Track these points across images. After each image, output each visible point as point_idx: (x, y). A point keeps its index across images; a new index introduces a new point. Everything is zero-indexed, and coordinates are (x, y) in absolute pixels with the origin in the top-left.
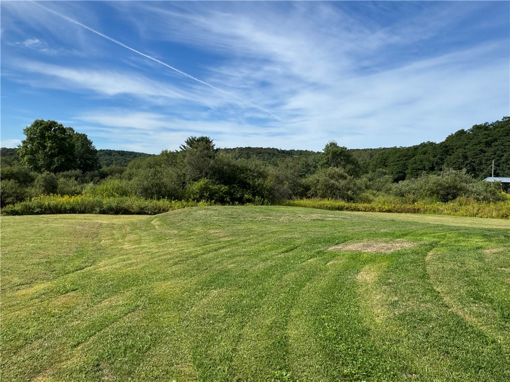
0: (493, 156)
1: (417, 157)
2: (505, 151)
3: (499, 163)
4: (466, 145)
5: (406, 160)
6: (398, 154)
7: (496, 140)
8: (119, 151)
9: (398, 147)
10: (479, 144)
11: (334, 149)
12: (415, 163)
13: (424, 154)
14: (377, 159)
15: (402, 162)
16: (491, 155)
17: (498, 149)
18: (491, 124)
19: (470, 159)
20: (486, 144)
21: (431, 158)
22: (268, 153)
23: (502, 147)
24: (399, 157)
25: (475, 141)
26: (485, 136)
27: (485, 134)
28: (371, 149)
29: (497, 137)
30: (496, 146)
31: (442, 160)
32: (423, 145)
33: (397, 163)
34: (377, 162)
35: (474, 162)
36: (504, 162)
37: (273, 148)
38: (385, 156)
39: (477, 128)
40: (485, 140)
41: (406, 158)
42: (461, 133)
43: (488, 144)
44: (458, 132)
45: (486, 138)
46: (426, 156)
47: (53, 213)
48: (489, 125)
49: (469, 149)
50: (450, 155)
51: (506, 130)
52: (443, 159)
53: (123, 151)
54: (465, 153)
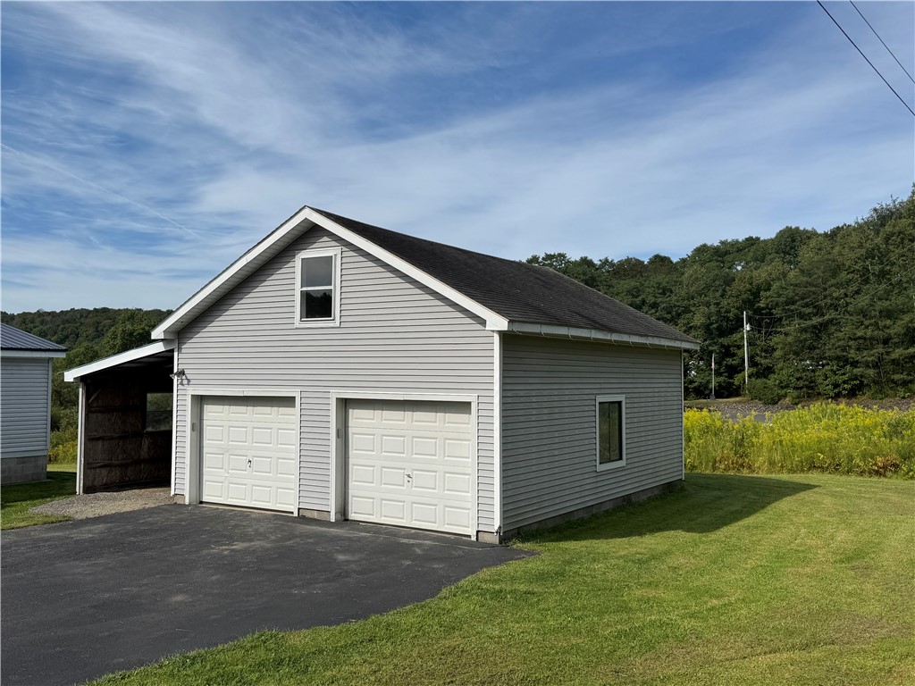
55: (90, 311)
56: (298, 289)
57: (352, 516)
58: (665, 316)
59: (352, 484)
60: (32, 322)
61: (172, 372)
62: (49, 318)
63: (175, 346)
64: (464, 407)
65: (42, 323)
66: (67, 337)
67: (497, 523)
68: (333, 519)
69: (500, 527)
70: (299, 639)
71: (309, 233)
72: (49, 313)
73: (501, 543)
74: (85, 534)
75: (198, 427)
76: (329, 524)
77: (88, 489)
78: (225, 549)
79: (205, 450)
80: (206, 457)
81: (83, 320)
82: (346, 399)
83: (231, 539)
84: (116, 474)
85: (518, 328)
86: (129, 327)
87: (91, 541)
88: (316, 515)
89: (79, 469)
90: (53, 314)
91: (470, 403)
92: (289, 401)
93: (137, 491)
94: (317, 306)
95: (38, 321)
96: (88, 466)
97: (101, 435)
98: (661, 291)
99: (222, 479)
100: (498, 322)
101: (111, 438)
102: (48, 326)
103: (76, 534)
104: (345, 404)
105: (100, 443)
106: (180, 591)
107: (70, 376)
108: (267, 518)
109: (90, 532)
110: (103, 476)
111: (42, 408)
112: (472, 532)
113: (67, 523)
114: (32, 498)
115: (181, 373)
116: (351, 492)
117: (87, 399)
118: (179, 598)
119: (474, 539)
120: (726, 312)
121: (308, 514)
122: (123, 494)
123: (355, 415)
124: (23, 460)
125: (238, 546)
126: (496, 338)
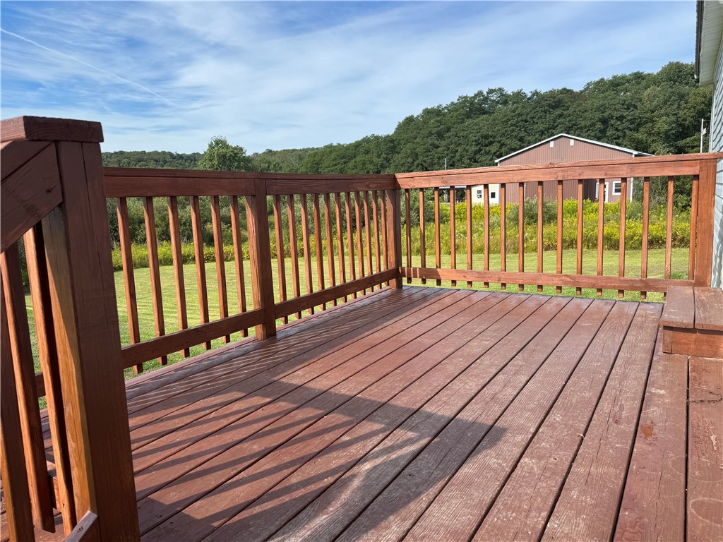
0: (446, 152)
1: (358, 159)
2: (459, 144)
3: (454, 162)
4: (415, 138)
5: (345, 163)
6: (333, 156)
7: (448, 130)
9: (335, 144)
10: (430, 136)
11: (221, 150)
12: (356, 167)
13: (368, 153)
14: (307, 163)
15: (339, 167)
16: (444, 150)
17: (451, 142)
18: (446, 107)
19: (421, 158)
20: (438, 136)
21: (375, 160)
22: (155, 160)
23: (456, 139)
24: (335, 159)
25: (423, 132)
26: (436, 125)
27: (437, 121)
28: (313, 149)
29: (451, 125)
30: (449, 137)
31: (388, 160)
32: (366, 140)
33: (333, 168)
34: (307, 168)
35: (425, 162)
36: (458, 161)
37: (164, 153)
38: (317, 158)
39: (427, 112)
40: (436, 130)
41: (344, 160)
42: (410, 120)
43: (440, 135)
44: (405, 120)
45: (439, 126)
46: (369, 156)
48: (443, 109)
49: (419, 143)
50: (398, 153)
51: (460, 115)
52: (390, 160)
54: (415, 149)
58: (630, 126)
98: (626, 107)
120: (683, 120)
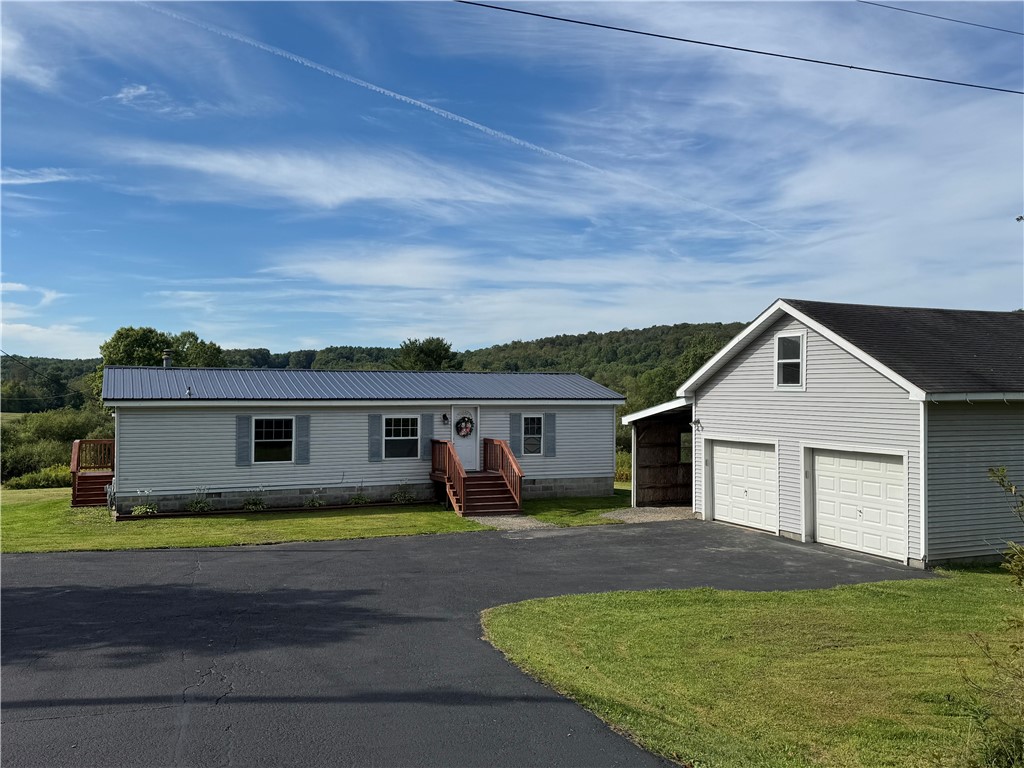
8: (371, 349)
47: (61, 487)
53: (380, 350)
55: (671, 328)
56: (776, 361)
57: (820, 540)
59: (819, 515)
60: (618, 341)
61: (691, 421)
62: (632, 337)
63: (693, 402)
64: (898, 459)
65: (628, 341)
66: (649, 355)
67: (922, 554)
68: (803, 541)
69: (925, 556)
70: (723, 594)
71: (782, 319)
72: (633, 332)
73: (926, 568)
74: (630, 532)
75: (710, 463)
76: (800, 543)
77: (639, 504)
78: (713, 550)
79: (716, 481)
80: (716, 486)
81: (663, 337)
82: (813, 449)
83: (721, 545)
84: (659, 494)
85: (936, 398)
86: (700, 351)
87: (633, 536)
88: (791, 536)
89: (632, 486)
90: (636, 332)
91: (902, 457)
92: (770, 447)
93: (673, 508)
94: (790, 374)
95: (623, 339)
96: (639, 486)
97: (648, 464)
99: (727, 503)
100: (918, 395)
101: (655, 467)
102: (632, 345)
103: (625, 532)
104: (812, 453)
105: (647, 470)
106: (673, 567)
107: (626, 420)
108: (755, 535)
109: (634, 531)
110: (650, 495)
111: (610, 443)
112: (904, 559)
113: (622, 525)
114: (603, 507)
115: (698, 422)
116: (818, 521)
117: (638, 437)
118: (671, 570)
119: (905, 564)
121: (786, 535)
122: (663, 509)
123: (820, 460)
124: (597, 480)
125: (723, 549)
126: (922, 406)
